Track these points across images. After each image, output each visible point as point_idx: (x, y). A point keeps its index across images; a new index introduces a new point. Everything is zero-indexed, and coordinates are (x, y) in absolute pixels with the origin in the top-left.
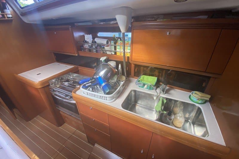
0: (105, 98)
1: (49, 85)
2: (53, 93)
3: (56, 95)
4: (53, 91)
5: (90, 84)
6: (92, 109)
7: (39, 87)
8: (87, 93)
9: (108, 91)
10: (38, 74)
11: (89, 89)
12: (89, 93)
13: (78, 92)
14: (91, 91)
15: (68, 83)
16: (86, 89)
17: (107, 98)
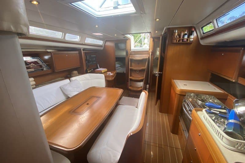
0: (222, 136)
1: (185, 95)
2: (184, 103)
3: (184, 106)
4: (184, 101)
5: (218, 112)
6: (200, 135)
7: (178, 93)
8: (207, 118)
9: (230, 131)
10: (184, 85)
11: (213, 116)
12: (208, 120)
13: (199, 113)
14: (213, 120)
15: (201, 102)
16: (208, 114)
17: (224, 138)
